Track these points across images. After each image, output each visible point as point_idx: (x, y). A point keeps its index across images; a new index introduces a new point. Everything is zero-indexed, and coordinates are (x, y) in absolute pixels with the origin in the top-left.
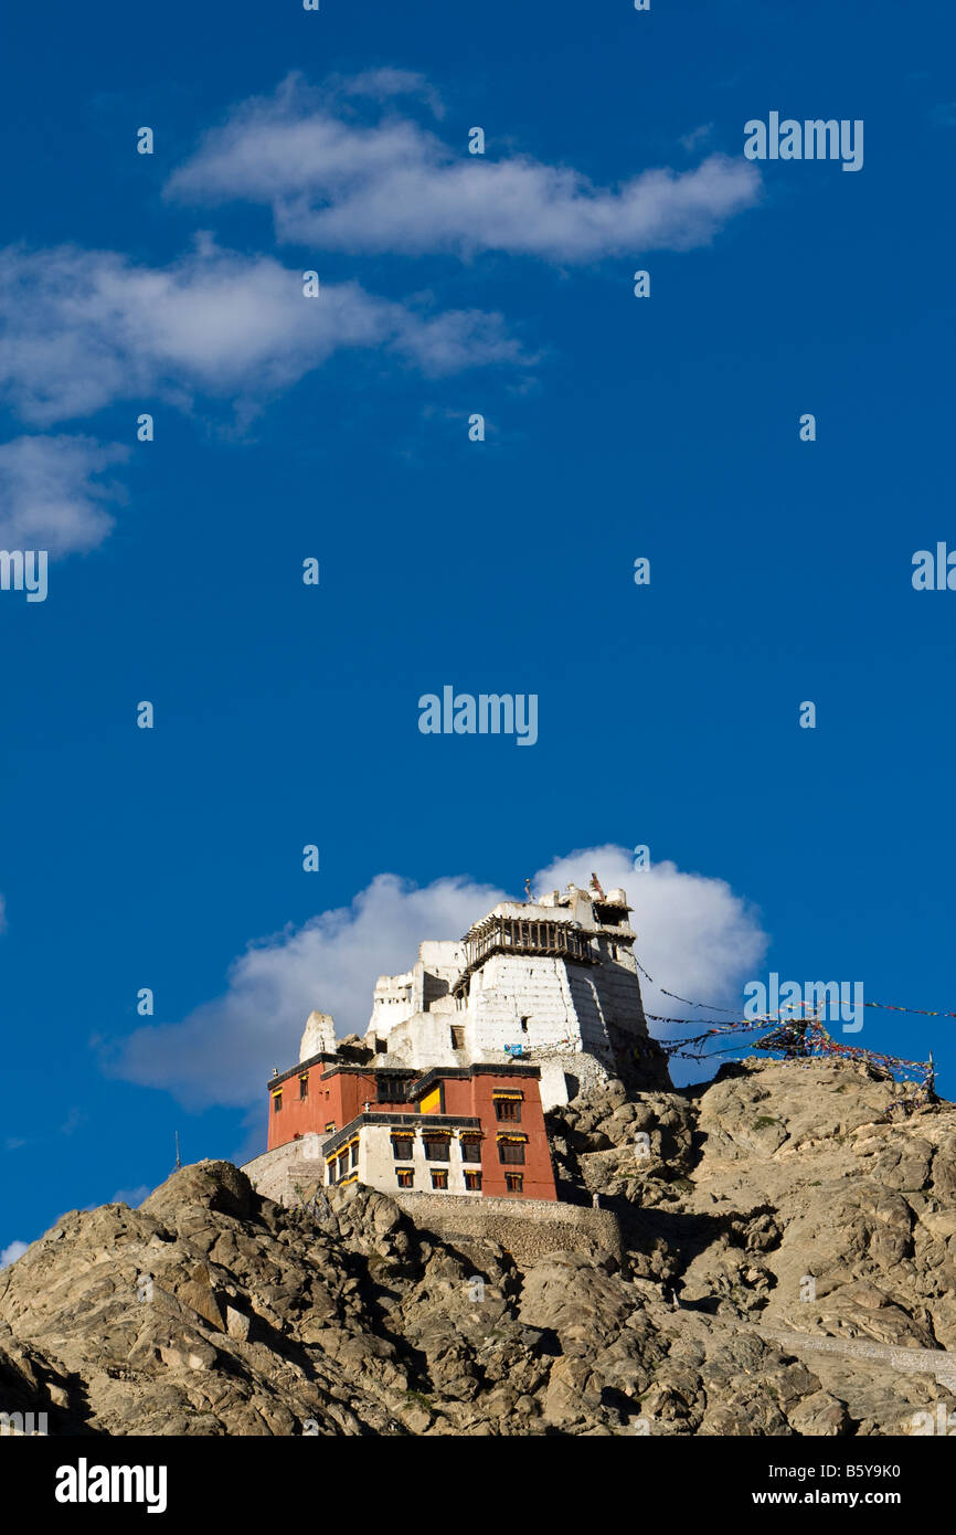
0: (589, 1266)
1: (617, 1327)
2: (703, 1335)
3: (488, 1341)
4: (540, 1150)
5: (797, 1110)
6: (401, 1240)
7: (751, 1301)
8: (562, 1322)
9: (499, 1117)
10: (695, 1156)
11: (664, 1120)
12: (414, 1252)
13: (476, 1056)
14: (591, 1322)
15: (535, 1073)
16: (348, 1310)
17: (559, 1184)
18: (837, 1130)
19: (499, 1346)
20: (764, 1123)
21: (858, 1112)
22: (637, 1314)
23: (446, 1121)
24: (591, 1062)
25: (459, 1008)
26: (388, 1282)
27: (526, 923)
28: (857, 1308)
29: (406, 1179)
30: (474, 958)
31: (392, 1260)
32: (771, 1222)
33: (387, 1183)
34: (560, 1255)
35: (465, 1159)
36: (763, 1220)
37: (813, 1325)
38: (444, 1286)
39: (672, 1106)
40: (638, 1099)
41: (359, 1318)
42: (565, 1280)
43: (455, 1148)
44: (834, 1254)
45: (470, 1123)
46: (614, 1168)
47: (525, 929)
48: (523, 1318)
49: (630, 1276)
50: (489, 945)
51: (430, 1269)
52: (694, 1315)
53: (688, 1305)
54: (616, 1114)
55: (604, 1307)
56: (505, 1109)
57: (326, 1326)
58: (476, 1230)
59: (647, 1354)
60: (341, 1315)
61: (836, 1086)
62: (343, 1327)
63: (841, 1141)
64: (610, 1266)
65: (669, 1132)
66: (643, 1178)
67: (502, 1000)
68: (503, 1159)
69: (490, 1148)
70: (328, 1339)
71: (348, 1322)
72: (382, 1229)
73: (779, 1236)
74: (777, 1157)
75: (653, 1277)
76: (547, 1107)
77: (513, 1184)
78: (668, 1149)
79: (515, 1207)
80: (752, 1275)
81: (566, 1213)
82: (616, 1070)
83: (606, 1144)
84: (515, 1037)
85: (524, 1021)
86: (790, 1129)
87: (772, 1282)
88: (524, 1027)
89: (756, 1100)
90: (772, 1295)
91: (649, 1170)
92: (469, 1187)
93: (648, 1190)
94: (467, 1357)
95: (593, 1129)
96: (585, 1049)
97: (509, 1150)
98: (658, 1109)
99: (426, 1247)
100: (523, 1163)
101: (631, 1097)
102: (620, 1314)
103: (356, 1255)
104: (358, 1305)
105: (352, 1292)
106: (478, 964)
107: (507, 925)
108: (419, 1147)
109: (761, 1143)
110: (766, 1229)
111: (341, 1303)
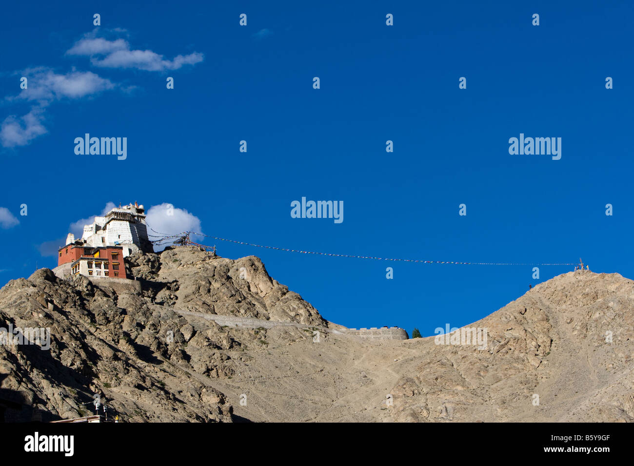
0: (134, 294)
1: (140, 308)
2: (160, 311)
3: (110, 311)
4: (123, 266)
5: (183, 258)
6: (89, 287)
7: (172, 303)
8: (127, 307)
9: (113, 259)
10: (159, 269)
11: (152, 260)
12: (92, 290)
13: (107, 244)
14: (134, 307)
15: (122, 248)
16: (77, 303)
17: (127, 274)
18: (193, 263)
19: (112, 313)
20: (176, 261)
21: (198, 258)
22: (145, 305)
23: (100, 259)
24: (135, 246)
25: (104, 233)
26: (86, 297)
27: (120, 213)
28: (197, 304)
29: (91, 273)
30: (108, 221)
31: (87, 292)
32: (177, 284)
33: (86, 274)
34: (127, 291)
35: (105, 269)
36: (175, 284)
37: (186, 308)
38: (99, 298)
39: (154, 256)
40: (146, 255)
41: (79, 306)
42: (128, 297)
43: (102, 266)
44: (191, 292)
45: (106, 260)
46: (140, 271)
47: (120, 214)
48: (118, 306)
49: (143, 296)
50: (111, 218)
51: (96, 294)
52: (158, 306)
53: (157, 303)
54: (141, 258)
55: (137, 304)
56: (115, 257)
57: (72, 307)
58: (107, 285)
59: (147, 315)
60: (75, 305)
61: (193, 252)
62: (75, 308)
63: (194, 265)
64: (139, 294)
65: (153, 262)
66: (147, 273)
67: (114, 231)
68: (114, 269)
69: (111, 266)
70: (72, 310)
71: (77, 306)
72: (85, 285)
73: (179, 287)
74: (178, 269)
75: (149, 297)
76: (124, 257)
77: (116, 275)
78: (153, 267)
79: (116, 280)
80: (172, 297)
81: (128, 281)
82: (140, 248)
83: (138, 265)
84: (116, 239)
85: (119, 236)
86: (181, 262)
87: (177, 298)
88: (119, 238)
89: (174, 255)
90: (177, 301)
91: (148, 272)
92: (106, 275)
93: (148, 276)
94: (105, 315)
95: (135, 262)
96: (134, 243)
97: (115, 267)
98: (150, 257)
99: (95, 289)
100: (118, 269)
101: (144, 254)
102: (141, 305)
103: (79, 291)
104: (79, 302)
105: (78, 300)
106: (108, 222)
107: (116, 213)
108: (94, 266)
109: (175, 265)
110: (175, 286)
111: (75, 302)
